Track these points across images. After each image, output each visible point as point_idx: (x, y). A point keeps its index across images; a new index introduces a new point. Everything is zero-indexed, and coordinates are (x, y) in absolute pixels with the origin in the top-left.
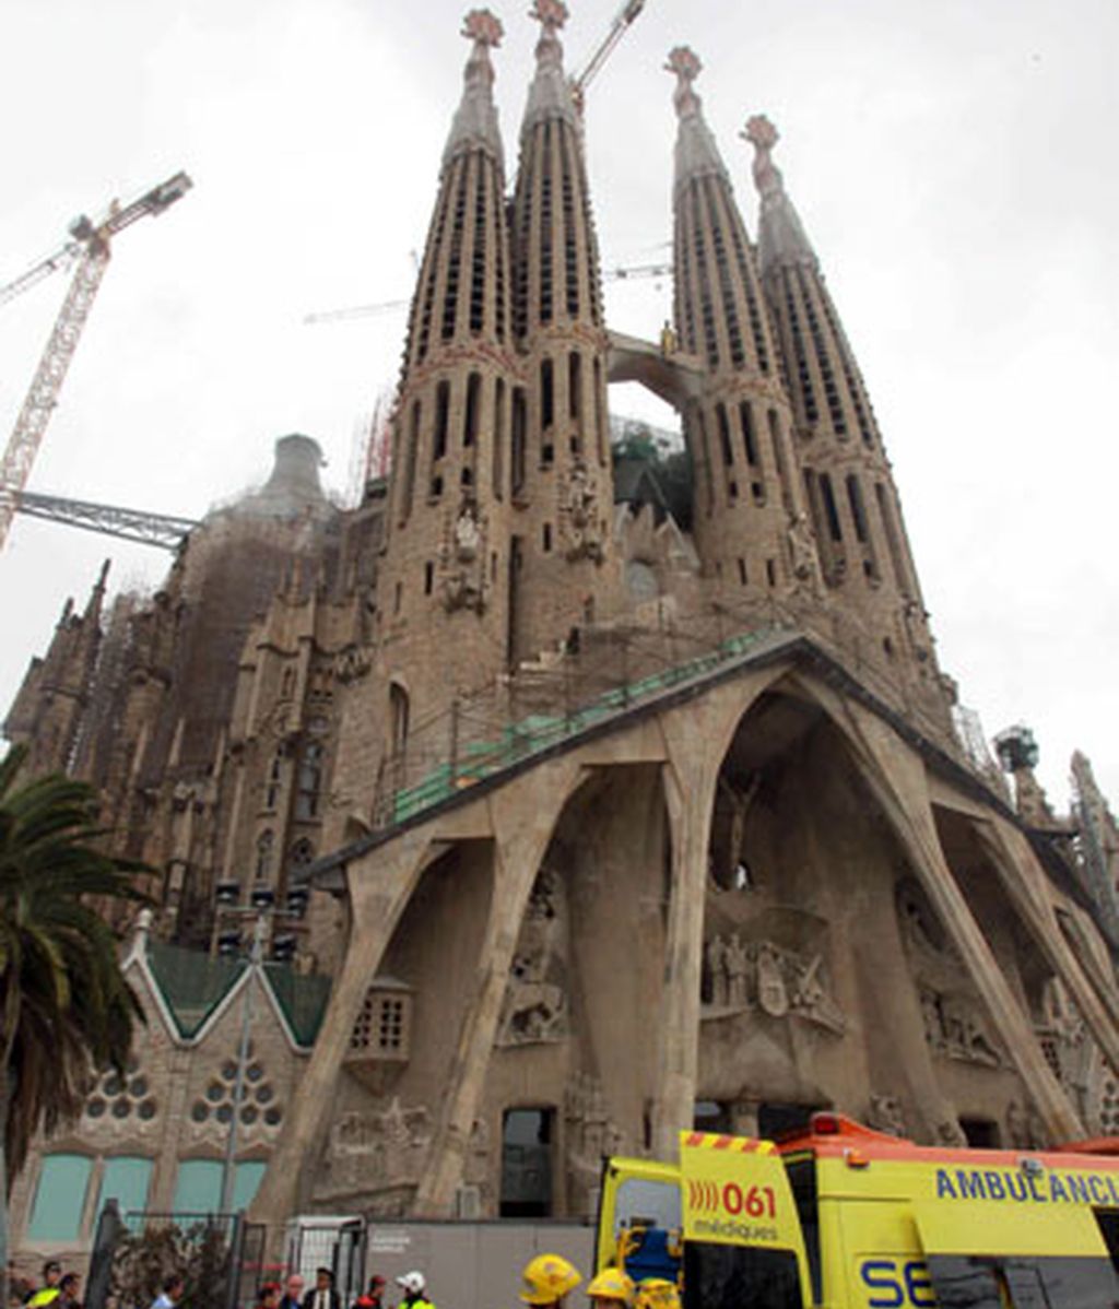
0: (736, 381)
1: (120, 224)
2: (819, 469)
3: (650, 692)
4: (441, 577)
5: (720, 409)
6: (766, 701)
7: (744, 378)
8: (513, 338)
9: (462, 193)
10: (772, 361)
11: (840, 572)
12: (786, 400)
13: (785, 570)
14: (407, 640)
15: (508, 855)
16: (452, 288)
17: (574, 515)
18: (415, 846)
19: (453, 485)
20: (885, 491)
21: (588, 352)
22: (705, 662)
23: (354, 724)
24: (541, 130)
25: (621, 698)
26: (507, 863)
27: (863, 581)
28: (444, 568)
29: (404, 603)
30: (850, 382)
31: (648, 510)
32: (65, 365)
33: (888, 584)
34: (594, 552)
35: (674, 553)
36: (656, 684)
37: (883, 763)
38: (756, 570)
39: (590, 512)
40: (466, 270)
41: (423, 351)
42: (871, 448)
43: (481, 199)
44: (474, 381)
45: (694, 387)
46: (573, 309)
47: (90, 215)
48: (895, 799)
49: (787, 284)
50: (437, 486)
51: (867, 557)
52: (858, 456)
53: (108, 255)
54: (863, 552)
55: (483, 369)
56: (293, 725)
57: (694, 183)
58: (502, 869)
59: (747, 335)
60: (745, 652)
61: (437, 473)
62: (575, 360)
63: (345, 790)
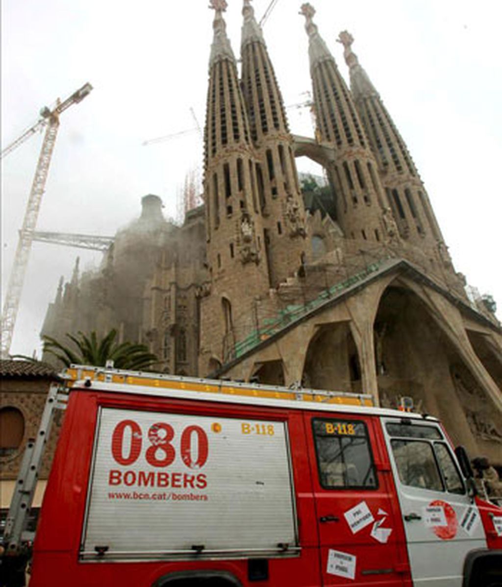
0: (351, 151)
1: (63, 109)
2: (392, 187)
3: (339, 291)
4: (237, 249)
5: (345, 165)
6: (389, 290)
7: (354, 150)
8: (252, 142)
9: (221, 79)
10: (366, 141)
11: (406, 232)
12: (374, 158)
13: (384, 233)
14: (226, 279)
15: (289, 366)
16: (223, 122)
17: (291, 217)
18: (248, 367)
19: (237, 209)
20: (422, 195)
21: (286, 144)
22: (360, 276)
23: (206, 317)
24: (250, 47)
25: (327, 295)
26: (289, 370)
27: (417, 234)
28: (238, 245)
29: (222, 263)
30: (401, 147)
31: (318, 213)
32: (46, 173)
33: (429, 235)
34: (302, 232)
35: (331, 231)
36: (341, 287)
37: (443, 313)
38: (371, 234)
39: (297, 215)
40: (228, 113)
41: (214, 151)
42: (414, 176)
43: (230, 81)
44: (239, 162)
45: (332, 156)
46: (276, 126)
47: (48, 106)
48: (450, 328)
49: (367, 106)
50: (230, 210)
51: (418, 224)
52: (409, 180)
53: (58, 124)
54: (416, 222)
55: (243, 156)
56: (172, 321)
57: (320, 65)
58: (288, 373)
59: (353, 131)
60: (377, 270)
61: (229, 204)
62: (281, 148)
63: (207, 346)
